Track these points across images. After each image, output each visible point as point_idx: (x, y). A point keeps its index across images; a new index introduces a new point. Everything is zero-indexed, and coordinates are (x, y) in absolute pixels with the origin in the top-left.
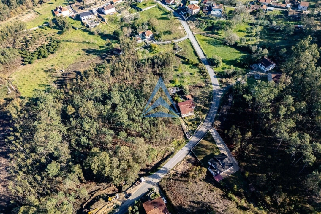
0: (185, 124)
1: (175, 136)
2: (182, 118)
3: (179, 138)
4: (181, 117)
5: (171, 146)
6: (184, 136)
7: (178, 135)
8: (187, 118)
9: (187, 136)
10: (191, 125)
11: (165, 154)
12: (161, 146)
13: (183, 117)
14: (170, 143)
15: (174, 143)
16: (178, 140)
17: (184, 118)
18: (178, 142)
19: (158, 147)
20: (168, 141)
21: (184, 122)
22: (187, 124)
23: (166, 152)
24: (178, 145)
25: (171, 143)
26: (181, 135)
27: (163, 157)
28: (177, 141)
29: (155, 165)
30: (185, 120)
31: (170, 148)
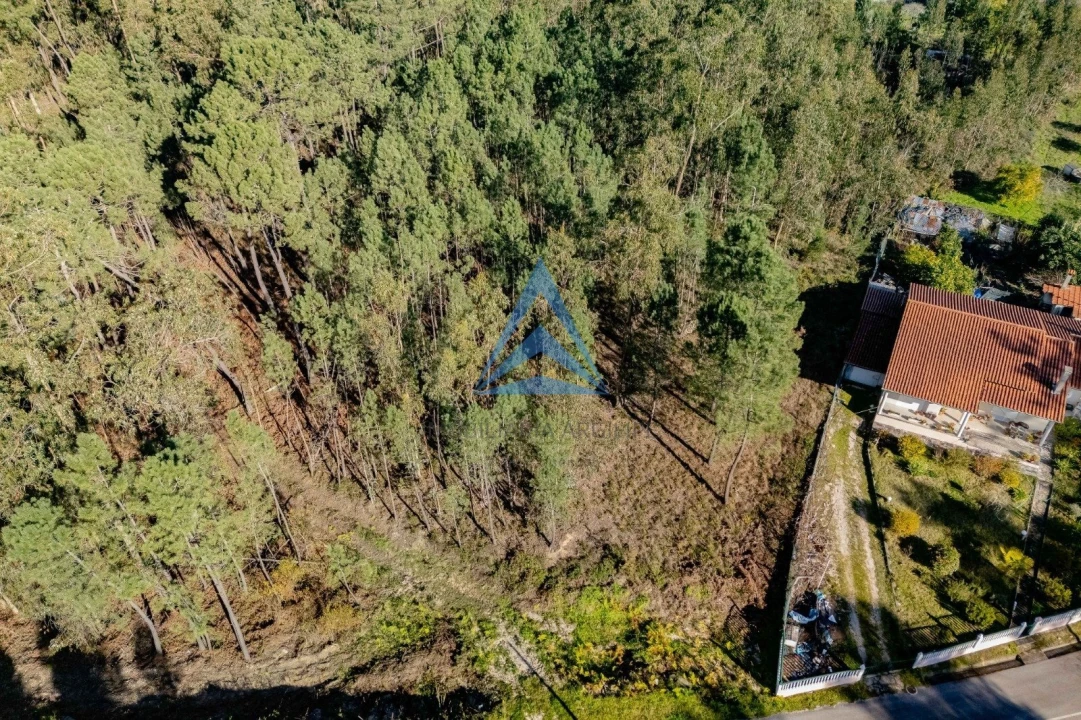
0: (856, 505)
1: (661, 553)
2: (866, 432)
3: (677, 599)
4: (856, 421)
5: (534, 614)
6: (750, 612)
7: (688, 566)
8: (921, 465)
9: (792, 641)
10: (920, 551)
11: (399, 656)
12: (453, 555)
13: (881, 421)
14: (544, 589)
15: (590, 607)
16: (652, 604)
17: (891, 443)
18: (638, 632)
19: (420, 541)
20: (552, 556)
21: (858, 476)
22: (876, 515)
23: (428, 644)
24: (604, 669)
25: (557, 598)
26: (730, 585)
27: (357, 671)
28: (641, 612)
29: (212, 688)
30: (883, 462)
31: (504, 636)
